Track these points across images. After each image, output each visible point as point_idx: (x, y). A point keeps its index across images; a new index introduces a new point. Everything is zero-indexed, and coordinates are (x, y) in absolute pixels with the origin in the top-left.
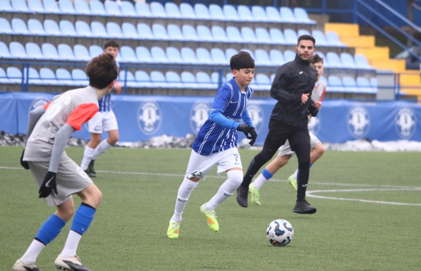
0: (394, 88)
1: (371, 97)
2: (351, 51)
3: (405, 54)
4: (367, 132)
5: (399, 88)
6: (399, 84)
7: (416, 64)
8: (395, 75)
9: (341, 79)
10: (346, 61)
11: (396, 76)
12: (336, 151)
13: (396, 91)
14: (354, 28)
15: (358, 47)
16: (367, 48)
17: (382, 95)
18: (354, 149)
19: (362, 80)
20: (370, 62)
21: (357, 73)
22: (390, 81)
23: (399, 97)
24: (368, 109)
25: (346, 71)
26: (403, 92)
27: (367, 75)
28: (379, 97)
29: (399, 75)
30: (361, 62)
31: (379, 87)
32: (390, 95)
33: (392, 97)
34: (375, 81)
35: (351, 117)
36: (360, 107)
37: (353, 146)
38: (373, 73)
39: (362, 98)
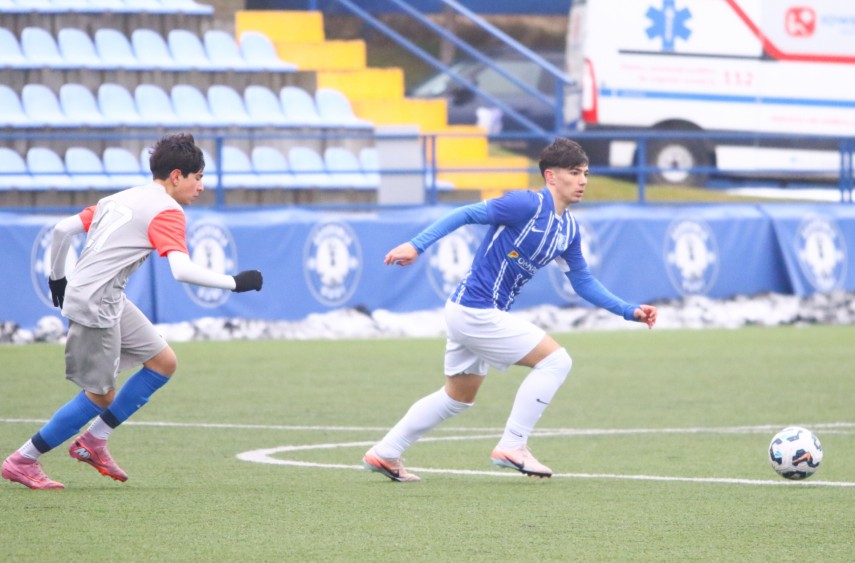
0: (423, 173)
1: (363, 198)
2: (304, 80)
3: (438, 84)
4: (353, 290)
5: (435, 172)
6: (434, 162)
7: (466, 109)
8: (425, 138)
9: (285, 153)
10: (295, 107)
11: (427, 141)
12: (283, 340)
13: (429, 180)
14: (311, 21)
15: (324, 71)
16: (345, 71)
17: (391, 192)
18: (330, 335)
19: (338, 156)
20: (356, 107)
21: (325, 137)
22: (409, 156)
23: (434, 196)
24: (358, 228)
25: (297, 133)
26: (444, 182)
27: (348, 142)
28: (384, 198)
29: (433, 138)
30: (332, 107)
31: (384, 173)
32: (411, 190)
33: (418, 196)
34: (372, 157)
35: (313, 251)
36: (338, 224)
37: (327, 327)
38: (367, 136)
39: (342, 201)
